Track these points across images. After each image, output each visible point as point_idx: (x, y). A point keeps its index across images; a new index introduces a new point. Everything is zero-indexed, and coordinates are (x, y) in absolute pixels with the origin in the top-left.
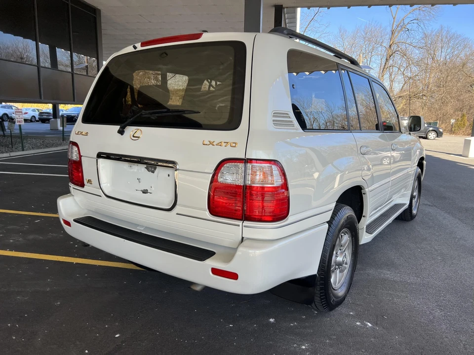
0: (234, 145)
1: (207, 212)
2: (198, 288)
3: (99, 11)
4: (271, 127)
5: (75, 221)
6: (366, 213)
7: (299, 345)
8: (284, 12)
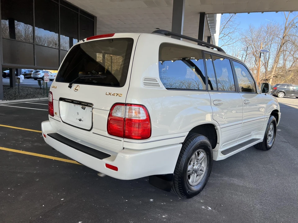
0: (120, 95)
1: (107, 133)
2: (102, 175)
3: (96, 17)
4: (142, 85)
5: (48, 135)
6: (219, 141)
7: (161, 215)
8: (206, 17)
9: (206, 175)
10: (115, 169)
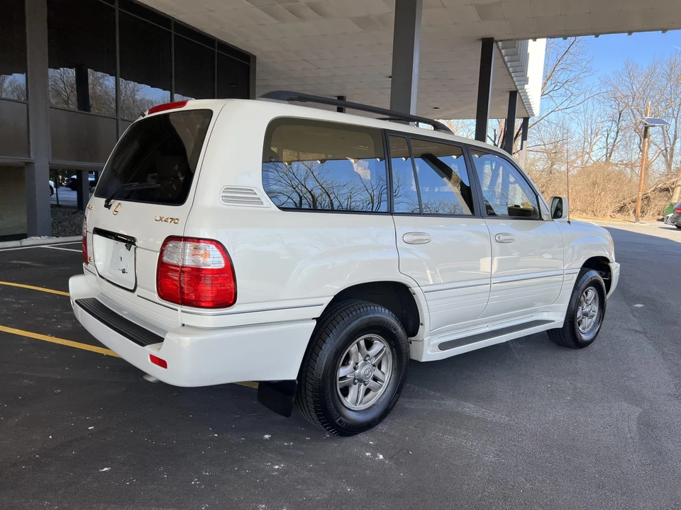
0: (176, 221)
1: (156, 295)
2: (151, 380)
3: (255, 57)
5: (76, 301)
7: (273, 464)
8: (498, 47)
9: (389, 389)
10: (162, 363)
